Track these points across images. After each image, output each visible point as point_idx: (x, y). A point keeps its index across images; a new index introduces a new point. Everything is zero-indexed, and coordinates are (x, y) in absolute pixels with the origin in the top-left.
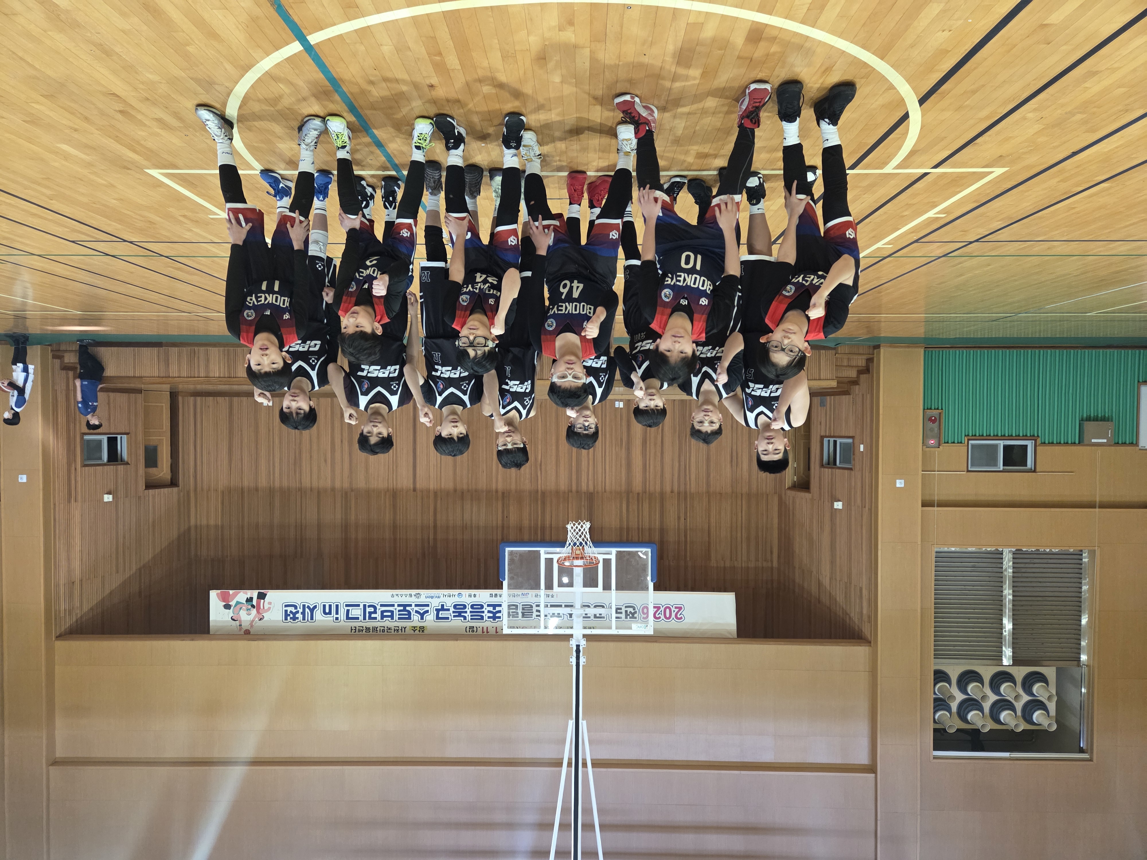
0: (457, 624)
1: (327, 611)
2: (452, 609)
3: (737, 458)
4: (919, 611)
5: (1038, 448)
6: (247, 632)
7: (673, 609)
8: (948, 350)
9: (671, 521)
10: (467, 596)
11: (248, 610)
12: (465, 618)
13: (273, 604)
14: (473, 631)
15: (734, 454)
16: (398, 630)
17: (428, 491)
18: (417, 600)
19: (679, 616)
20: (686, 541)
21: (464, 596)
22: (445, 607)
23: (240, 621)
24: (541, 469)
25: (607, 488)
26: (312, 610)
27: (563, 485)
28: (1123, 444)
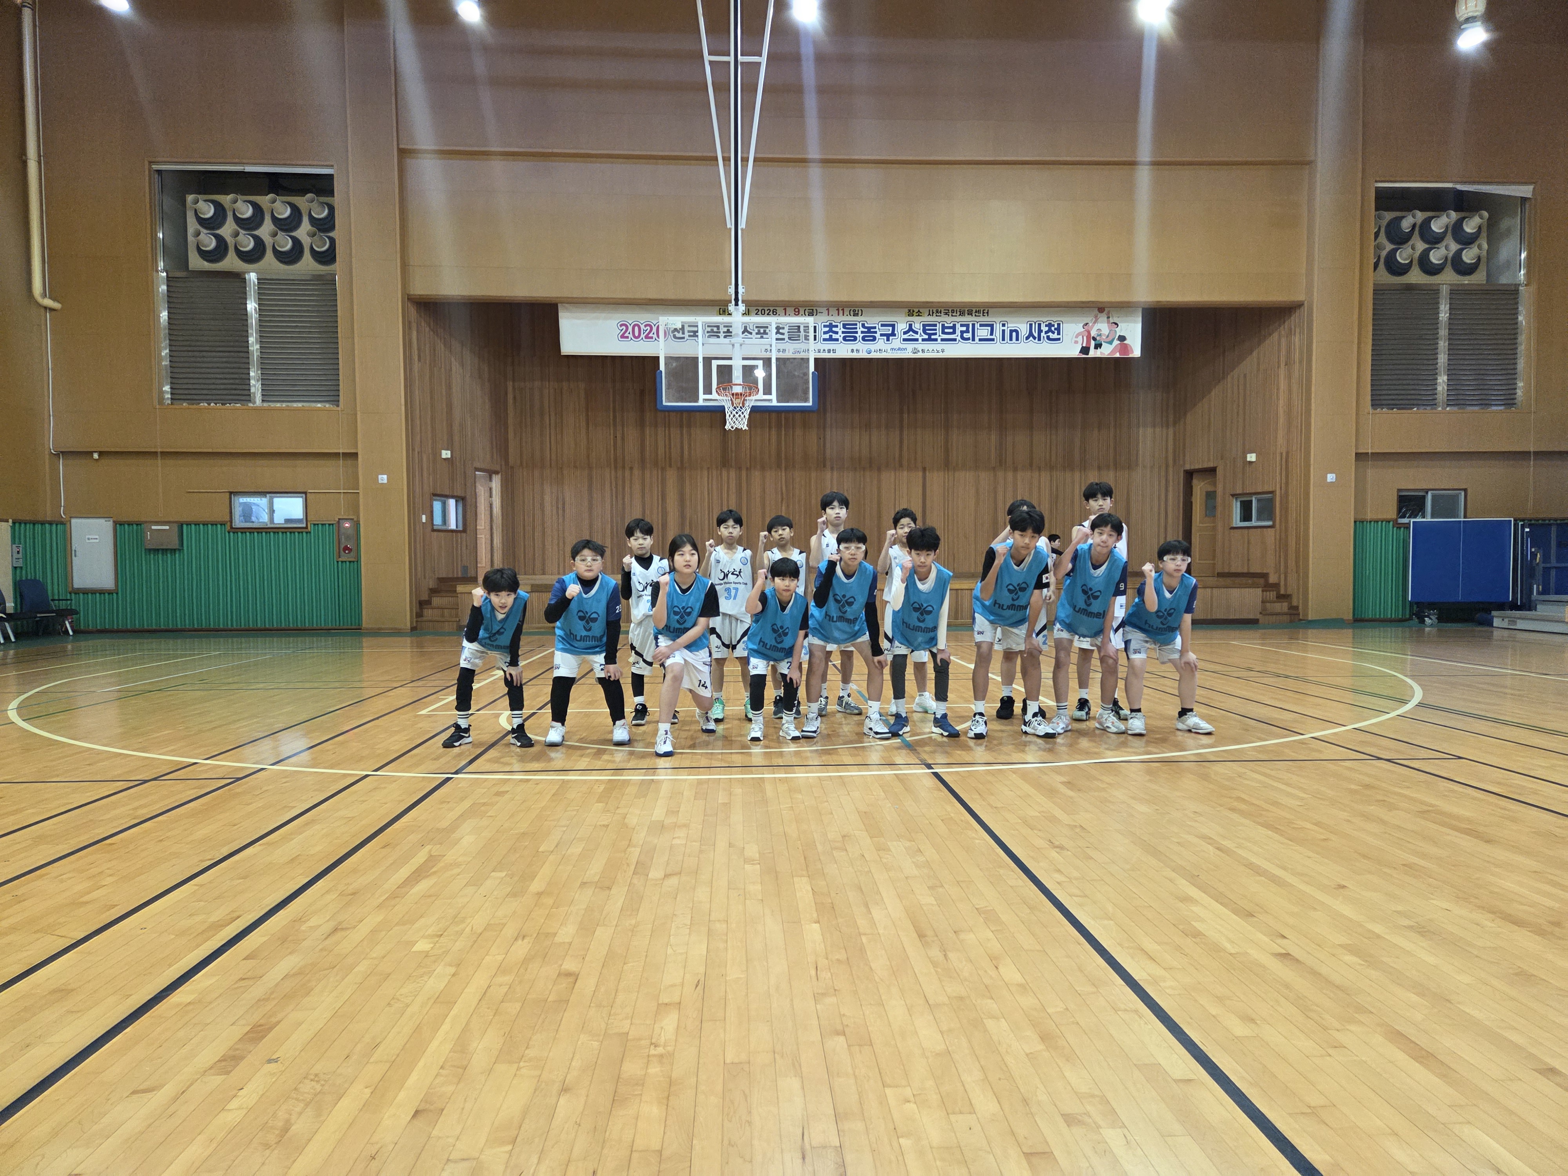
0: (873, 320)
1: (1014, 334)
4: (356, 336)
5: (228, 519)
7: (631, 336)
8: (334, 626)
9: (632, 434)
10: (860, 351)
12: (863, 326)
13: (1073, 342)
14: (854, 311)
15: (560, 512)
16: (937, 312)
17: (909, 469)
18: (916, 346)
20: (614, 411)
24: (782, 493)
25: (706, 473)
26: (1031, 334)
27: (756, 476)
28: (130, 524)
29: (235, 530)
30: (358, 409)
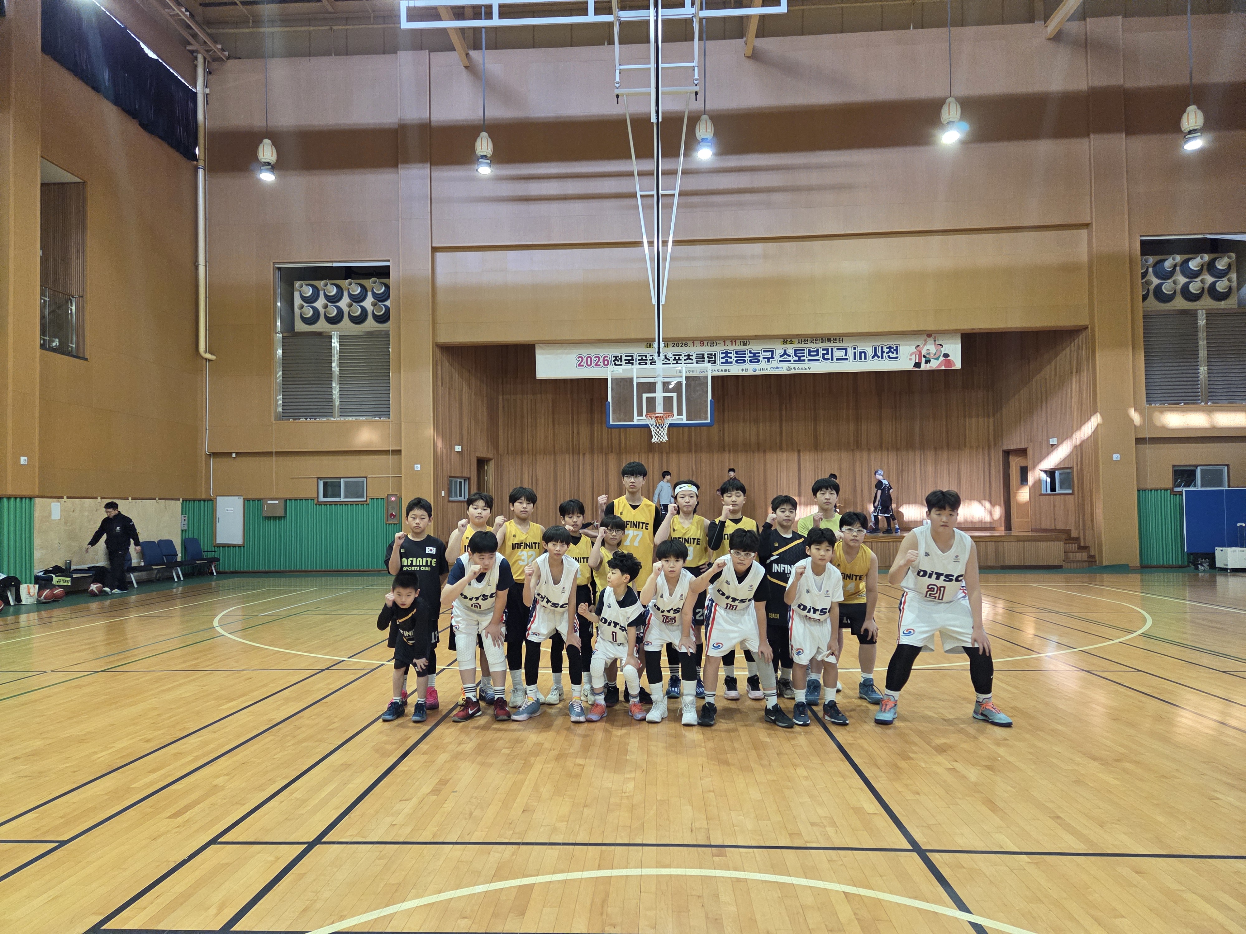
0: (756, 347)
1: (863, 355)
2: (761, 359)
4: (402, 371)
5: (316, 496)
6: (929, 336)
7: (585, 364)
9: (585, 430)
10: (748, 370)
12: (750, 352)
13: (908, 359)
14: (744, 342)
17: (787, 450)
19: (580, 359)
20: (572, 414)
22: (766, 360)
23: (935, 344)
26: (875, 355)
28: (253, 500)
29: (320, 504)
30: (402, 420)
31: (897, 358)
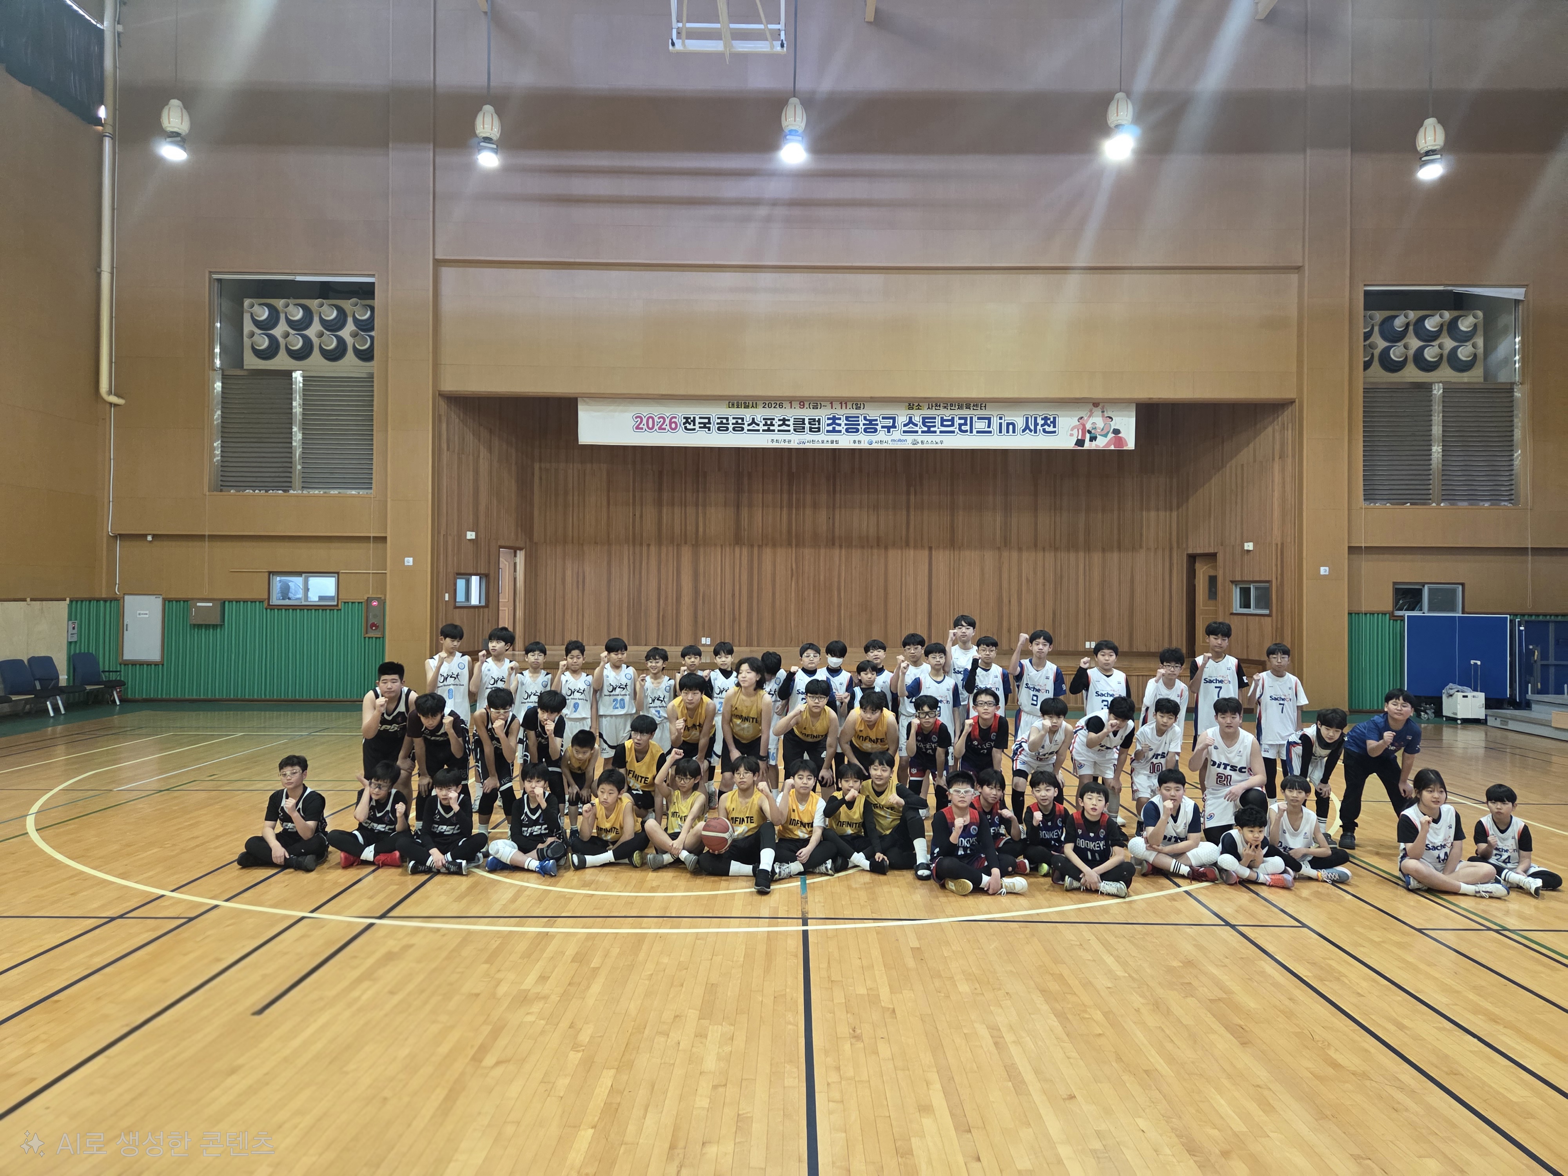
0: (873, 413)
1: (1011, 427)
2: (879, 428)
3: (578, 582)
4: (389, 429)
5: (267, 597)
6: (1096, 405)
7: (645, 427)
9: (650, 512)
10: (862, 442)
11: (1095, 428)
12: (865, 419)
13: (1069, 434)
14: (857, 405)
15: (581, 586)
16: (936, 406)
17: (915, 547)
18: (916, 438)
19: (639, 419)
20: (634, 491)
21: (866, 442)
22: (886, 430)
23: (1103, 416)
24: (792, 570)
25: (719, 550)
26: (1027, 427)
27: (768, 552)
28: (178, 601)
29: (272, 608)
30: (389, 496)
31: (1055, 432)
